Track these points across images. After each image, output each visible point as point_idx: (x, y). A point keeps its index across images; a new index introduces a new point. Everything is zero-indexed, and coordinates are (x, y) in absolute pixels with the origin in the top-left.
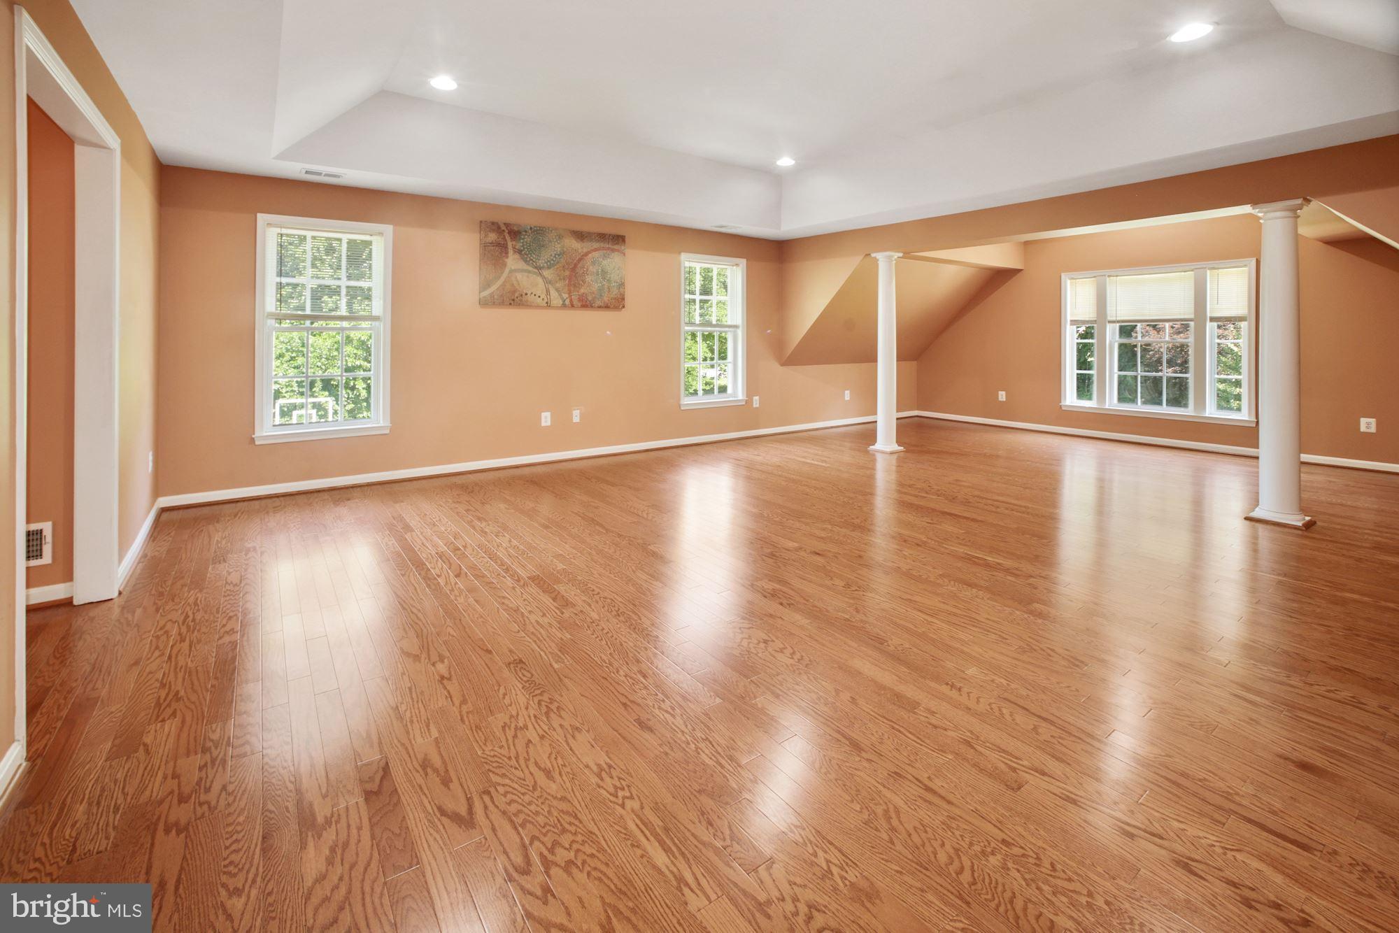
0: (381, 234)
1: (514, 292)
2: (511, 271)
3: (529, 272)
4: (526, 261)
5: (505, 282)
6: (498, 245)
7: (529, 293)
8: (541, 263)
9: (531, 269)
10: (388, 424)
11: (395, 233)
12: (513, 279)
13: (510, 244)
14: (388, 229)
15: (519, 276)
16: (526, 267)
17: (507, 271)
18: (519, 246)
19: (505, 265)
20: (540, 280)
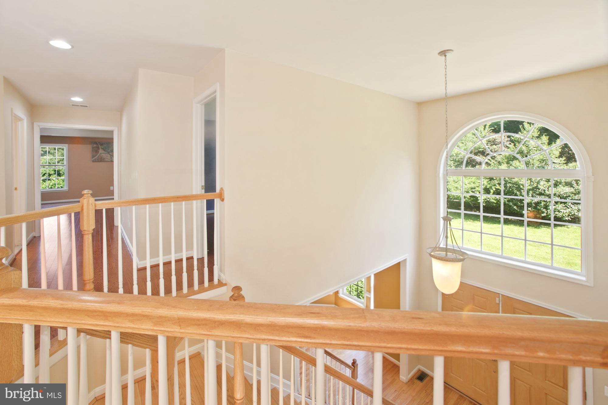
0: (65, 146)
1: (101, 158)
2: (101, 153)
3: (106, 153)
4: (105, 151)
5: (99, 156)
6: (97, 147)
7: (106, 158)
8: (109, 151)
9: (106, 152)
10: (68, 189)
11: (68, 145)
12: (101, 155)
13: (100, 147)
14: (67, 145)
15: (103, 154)
16: (105, 152)
17: (99, 153)
18: (103, 147)
19: (99, 152)
20: (109, 155)
